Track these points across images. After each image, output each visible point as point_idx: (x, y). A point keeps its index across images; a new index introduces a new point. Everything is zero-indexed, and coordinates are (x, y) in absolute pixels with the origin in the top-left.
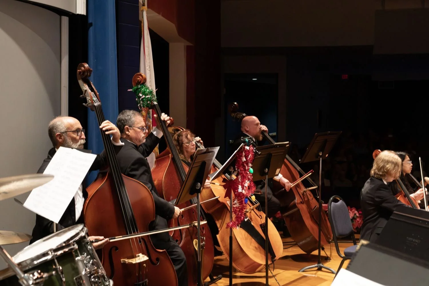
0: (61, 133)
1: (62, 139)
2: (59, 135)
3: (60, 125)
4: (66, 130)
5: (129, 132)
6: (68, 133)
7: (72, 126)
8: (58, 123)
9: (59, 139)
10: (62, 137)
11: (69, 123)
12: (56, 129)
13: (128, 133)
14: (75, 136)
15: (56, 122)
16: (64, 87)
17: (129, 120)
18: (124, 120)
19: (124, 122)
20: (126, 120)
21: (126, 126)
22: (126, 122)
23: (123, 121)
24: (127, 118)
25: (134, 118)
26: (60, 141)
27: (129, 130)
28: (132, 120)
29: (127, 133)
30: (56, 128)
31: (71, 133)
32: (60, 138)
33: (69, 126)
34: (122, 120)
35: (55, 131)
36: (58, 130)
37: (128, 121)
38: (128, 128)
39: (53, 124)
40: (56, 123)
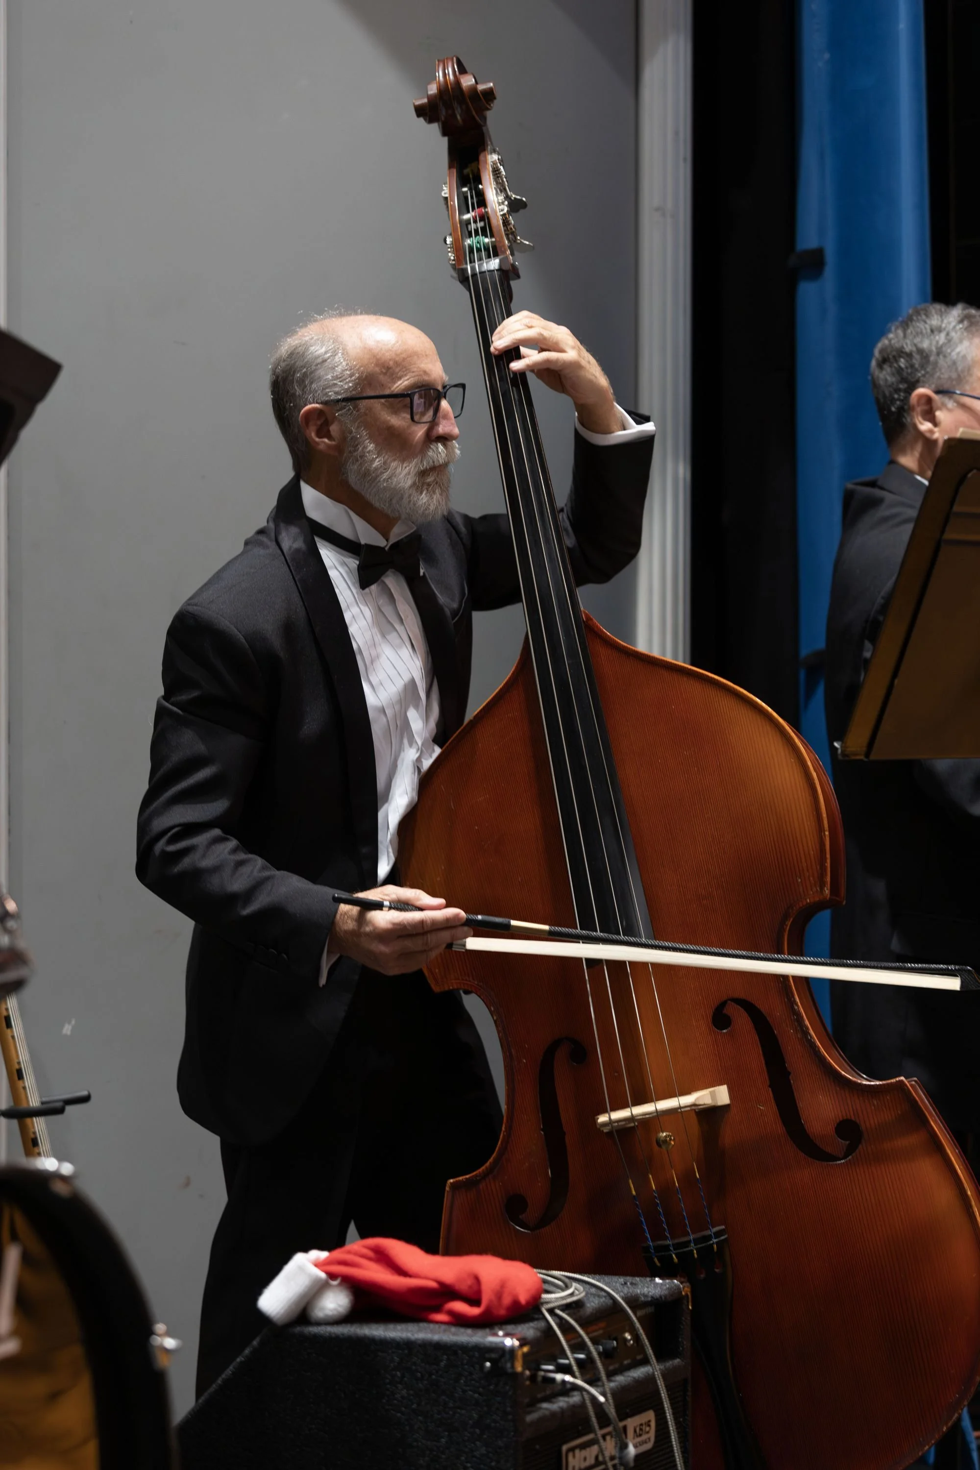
0: (325, 403)
1: (330, 437)
2: (319, 413)
3: (325, 361)
4: (355, 388)
5: (935, 424)
6: (363, 404)
7: (388, 368)
8: (319, 350)
9: (317, 439)
10: (334, 429)
11: (370, 350)
12: (302, 381)
13: (931, 432)
14: (398, 421)
15: (307, 346)
16: (657, 209)
17: (938, 354)
18: (909, 355)
19: (912, 366)
20: (920, 351)
21: (923, 387)
22: (923, 367)
23: (902, 363)
24: (925, 344)
25: (966, 343)
26: (321, 447)
27: (938, 414)
28: (954, 354)
29: (925, 426)
30: (305, 375)
31: (377, 404)
32: (323, 431)
33: (372, 368)
34: (901, 353)
35: (298, 392)
36: (314, 386)
37: (932, 358)
38: (929, 400)
39: (292, 354)
40: (307, 349)
